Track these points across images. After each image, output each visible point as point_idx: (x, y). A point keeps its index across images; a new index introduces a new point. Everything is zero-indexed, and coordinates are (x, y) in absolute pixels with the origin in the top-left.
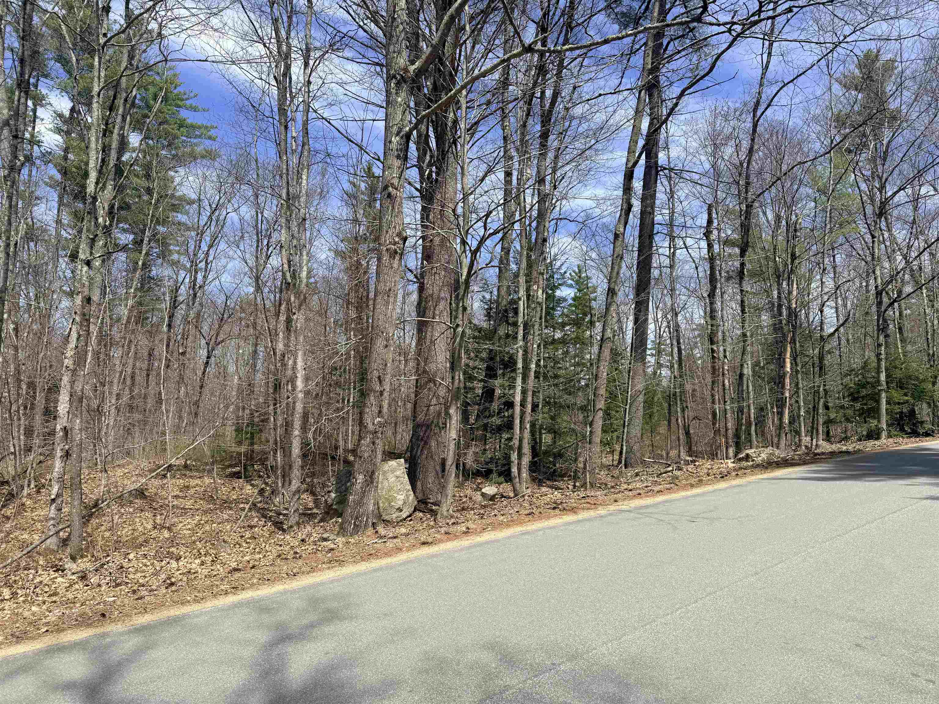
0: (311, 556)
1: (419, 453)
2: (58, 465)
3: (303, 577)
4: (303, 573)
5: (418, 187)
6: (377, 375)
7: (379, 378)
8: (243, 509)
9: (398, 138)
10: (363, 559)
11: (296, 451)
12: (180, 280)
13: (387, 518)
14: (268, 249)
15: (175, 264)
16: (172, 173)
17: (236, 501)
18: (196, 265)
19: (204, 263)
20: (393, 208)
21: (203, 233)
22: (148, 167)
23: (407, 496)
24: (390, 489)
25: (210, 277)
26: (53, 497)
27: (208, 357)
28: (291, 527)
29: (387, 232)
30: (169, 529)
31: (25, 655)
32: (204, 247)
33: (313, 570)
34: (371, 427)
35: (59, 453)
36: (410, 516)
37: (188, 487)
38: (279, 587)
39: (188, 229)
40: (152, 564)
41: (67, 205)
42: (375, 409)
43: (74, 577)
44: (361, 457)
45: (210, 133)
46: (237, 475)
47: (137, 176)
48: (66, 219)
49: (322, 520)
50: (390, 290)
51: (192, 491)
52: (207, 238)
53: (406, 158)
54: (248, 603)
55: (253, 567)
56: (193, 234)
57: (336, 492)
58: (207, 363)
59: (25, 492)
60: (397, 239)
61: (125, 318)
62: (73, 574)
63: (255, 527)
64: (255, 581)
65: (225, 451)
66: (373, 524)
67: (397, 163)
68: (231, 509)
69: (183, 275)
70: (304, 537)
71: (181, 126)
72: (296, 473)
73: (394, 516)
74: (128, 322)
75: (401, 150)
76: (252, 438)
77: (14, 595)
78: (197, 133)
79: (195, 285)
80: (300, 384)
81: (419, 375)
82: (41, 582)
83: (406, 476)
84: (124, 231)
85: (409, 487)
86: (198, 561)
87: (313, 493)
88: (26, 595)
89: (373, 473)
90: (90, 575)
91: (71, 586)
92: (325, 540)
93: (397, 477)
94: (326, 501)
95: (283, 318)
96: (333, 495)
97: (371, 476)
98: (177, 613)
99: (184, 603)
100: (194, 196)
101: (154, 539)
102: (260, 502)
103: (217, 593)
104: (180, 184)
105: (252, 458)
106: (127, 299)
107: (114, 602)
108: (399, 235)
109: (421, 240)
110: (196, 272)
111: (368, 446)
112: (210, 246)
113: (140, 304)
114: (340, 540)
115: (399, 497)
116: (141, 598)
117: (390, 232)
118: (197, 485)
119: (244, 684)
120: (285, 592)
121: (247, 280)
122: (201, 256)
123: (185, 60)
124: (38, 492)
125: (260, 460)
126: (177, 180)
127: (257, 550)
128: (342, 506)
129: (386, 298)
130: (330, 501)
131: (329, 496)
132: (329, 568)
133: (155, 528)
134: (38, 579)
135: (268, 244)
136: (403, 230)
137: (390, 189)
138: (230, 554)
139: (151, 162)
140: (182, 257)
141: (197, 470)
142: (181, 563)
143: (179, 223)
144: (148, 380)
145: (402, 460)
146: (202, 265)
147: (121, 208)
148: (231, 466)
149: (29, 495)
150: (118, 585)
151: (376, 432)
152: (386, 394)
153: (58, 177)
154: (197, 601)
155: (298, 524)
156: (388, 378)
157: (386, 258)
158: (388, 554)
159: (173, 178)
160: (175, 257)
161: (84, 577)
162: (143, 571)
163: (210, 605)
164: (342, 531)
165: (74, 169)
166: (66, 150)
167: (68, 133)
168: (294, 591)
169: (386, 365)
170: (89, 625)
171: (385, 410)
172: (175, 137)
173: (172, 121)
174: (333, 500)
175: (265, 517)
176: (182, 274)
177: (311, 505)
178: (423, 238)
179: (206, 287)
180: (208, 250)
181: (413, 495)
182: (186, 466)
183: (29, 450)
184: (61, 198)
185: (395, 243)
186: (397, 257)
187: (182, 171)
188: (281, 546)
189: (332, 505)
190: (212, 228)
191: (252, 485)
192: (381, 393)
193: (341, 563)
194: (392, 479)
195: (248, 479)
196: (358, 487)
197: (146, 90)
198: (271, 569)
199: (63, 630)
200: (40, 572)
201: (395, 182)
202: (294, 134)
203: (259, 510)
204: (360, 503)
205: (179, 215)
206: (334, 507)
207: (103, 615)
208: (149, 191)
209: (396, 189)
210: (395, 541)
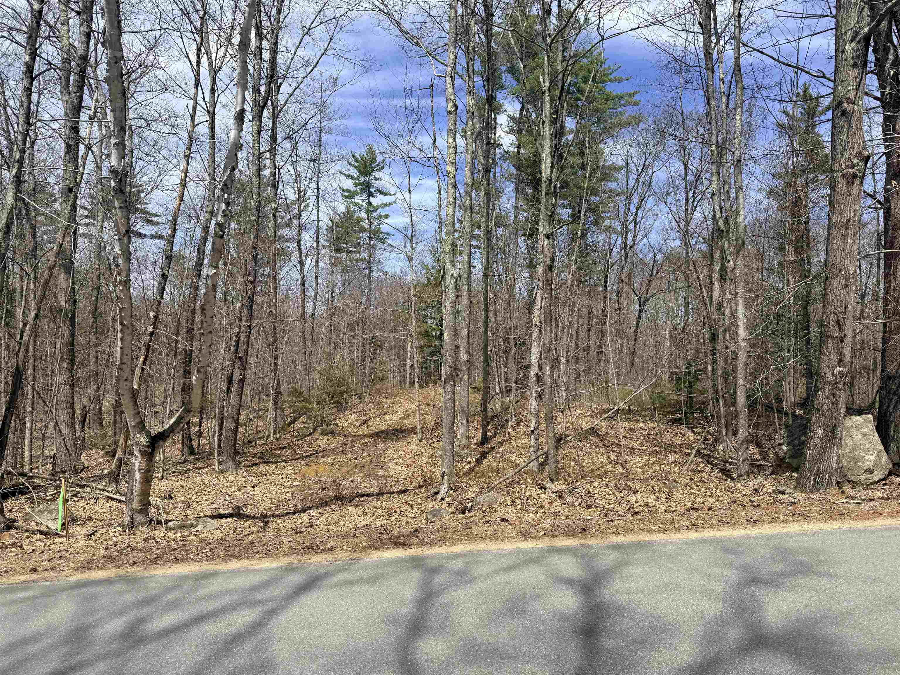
0: (769, 506)
1: (891, 410)
2: (533, 403)
3: (765, 526)
4: (764, 522)
5: (878, 94)
6: (835, 319)
7: (838, 322)
8: (689, 454)
9: (853, 45)
10: (832, 518)
11: (741, 400)
12: (612, 242)
13: (852, 478)
14: (694, 201)
15: (609, 229)
16: (602, 146)
17: (681, 447)
18: (627, 228)
19: (633, 224)
20: (850, 125)
21: (631, 196)
22: (581, 145)
23: (880, 458)
24: (856, 447)
25: (639, 237)
26: (532, 429)
27: (641, 311)
28: (741, 475)
29: (842, 155)
30: (623, 465)
31: (533, 550)
32: (633, 209)
33: (774, 520)
34: (829, 377)
35: (534, 395)
36: (883, 480)
37: (633, 430)
38: (740, 532)
39: (619, 194)
40: (614, 494)
41: (521, 193)
42: (835, 358)
43: (553, 495)
44: (818, 410)
45: (634, 99)
46: (677, 422)
47: (573, 155)
48: (521, 204)
49: (772, 473)
50: (848, 221)
51: (638, 433)
52: (635, 200)
53: (865, 64)
54: (711, 541)
55: (710, 509)
56: (623, 198)
57: (788, 445)
58: (640, 318)
59: (510, 424)
60: (855, 161)
61: (569, 282)
62: (553, 492)
63: (703, 472)
64: (714, 522)
65: (664, 399)
66: (838, 483)
67: (853, 73)
68: (676, 453)
69: (615, 239)
70: (756, 487)
71: (607, 100)
72: (743, 422)
73: (863, 477)
74: (572, 285)
75: (858, 57)
76: (690, 387)
77: (514, 503)
78: (622, 102)
79: (626, 245)
80: (742, 332)
81: (888, 318)
82: (531, 496)
83: (876, 435)
84: (565, 207)
85: (882, 447)
86: (653, 496)
87: (759, 445)
88: (521, 504)
89: (835, 427)
90: (566, 496)
91: (552, 502)
92: (783, 493)
93: (865, 435)
94: (777, 454)
95: (717, 267)
96: (785, 448)
97: (833, 432)
98: (646, 539)
99: (650, 531)
100: (621, 163)
101: (611, 472)
102: (704, 449)
103: (679, 527)
104: (610, 154)
105: (691, 406)
106: (570, 266)
107: (591, 520)
108: (859, 155)
109: (884, 159)
110: (627, 234)
111: (827, 398)
112: (638, 208)
113: (580, 269)
114: (799, 495)
115: (867, 457)
116: (612, 521)
117: (847, 155)
118: (641, 428)
119: (721, 616)
120: (748, 537)
121: (673, 234)
122: (631, 218)
123: (620, 34)
124: (518, 425)
125: (699, 408)
126: (607, 151)
127: (708, 494)
128: (796, 460)
129: (843, 230)
130: (781, 454)
131: (780, 449)
132: (793, 521)
133: (610, 463)
134: (528, 494)
135: (693, 196)
136: (864, 148)
137: (845, 105)
138: (682, 494)
139: (584, 140)
140: (613, 222)
141: (640, 415)
142: (638, 497)
143: (610, 191)
144: (589, 335)
145: (870, 416)
146: (631, 227)
147: (562, 187)
148: (671, 413)
149: (512, 426)
150: (589, 507)
151: (836, 383)
152: (847, 341)
153: (513, 170)
154: (662, 531)
155: (747, 473)
156: (849, 322)
157: (841, 185)
158: (863, 516)
159: (603, 149)
160: (607, 222)
161: (561, 497)
162: (606, 499)
163: (675, 536)
164: (800, 485)
165: (524, 162)
166: (519, 146)
167: (519, 131)
168: (757, 538)
169: (847, 307)
170: (575, 536)
171: (847, 358)
172: (604, 111)
173: (599, 97)
174: (786, 453)
175: (711, 464)
176: (614, 237)
177: (757, 456)
178: (888, 155)
179: (636, 247)
180: (637, 211)
181: (886, 457)
182: (629, 410)
183: (509, 391)
184: (517, 187)
185: (853, 166)
186: (857, 182)
187: (610, 142)
188: (732, 492)
189: (784, 458)
190: (640, 189)
191: (693, 432)
192: (842, 340)
193: (807, 518)
194: (858, 437)
195: (690, 426)
196: (817, 442)
197: (577, 75)
198: (728, 513)
199: (556, 536)
200: (529, 488)
201: (852, 95)
202: (722, 76)
203: (703, 456)
204: (820, 459)
205: (609, 184)
206: (787, 460)
207: (584, 530)
208: (583, 167)
209: (853, 103)
210: (872, 504)
